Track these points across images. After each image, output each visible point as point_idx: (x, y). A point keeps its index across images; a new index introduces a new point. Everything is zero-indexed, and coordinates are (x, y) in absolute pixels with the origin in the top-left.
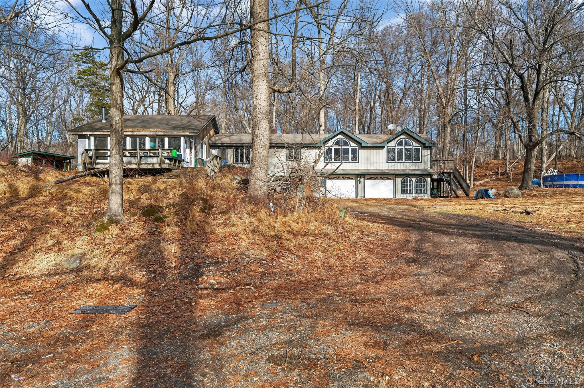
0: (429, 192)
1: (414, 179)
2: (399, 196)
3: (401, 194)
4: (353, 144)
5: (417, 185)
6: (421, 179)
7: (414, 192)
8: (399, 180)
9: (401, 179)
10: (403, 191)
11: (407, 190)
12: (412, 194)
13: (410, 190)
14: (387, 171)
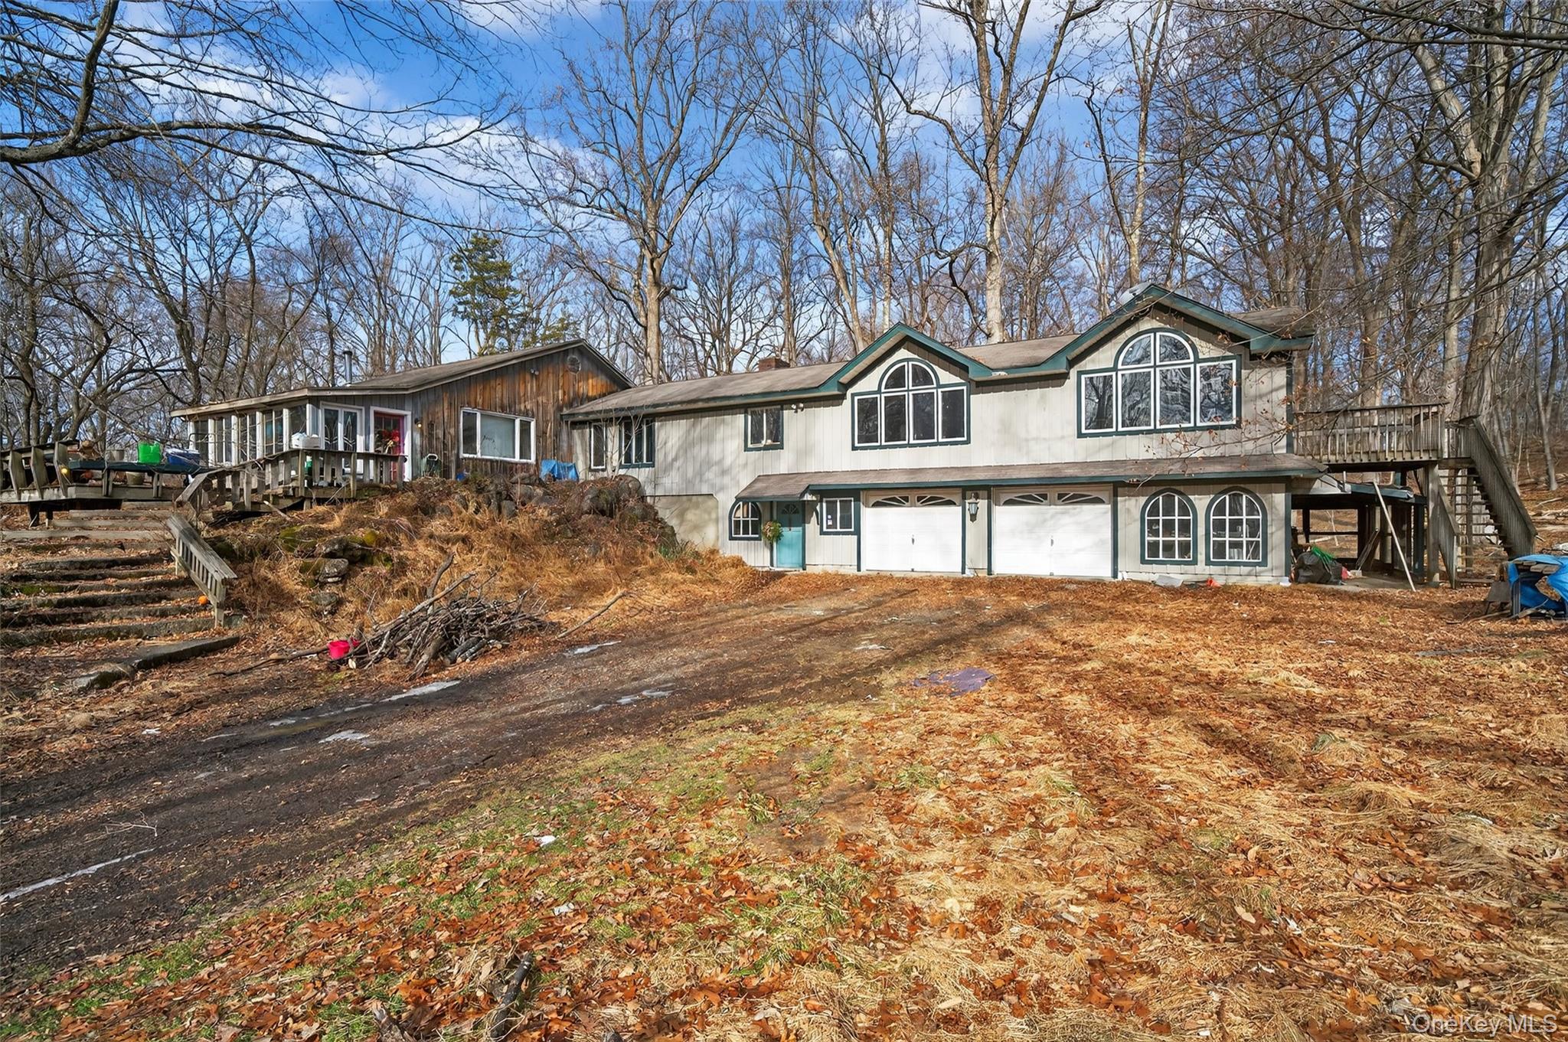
0: (1277, 555)
1: (1201, 502)
2: (1132, 570)
3: (1143, 561)
4: (946, 377)
5: (1220, 526)
6: (1236, 499)
7: (1201, 557)
8: (1132, 506)
9: (1143, 500)
10: (1150, 553)
11: (1169, 547)
12: (1195, 562)
13: (1185, 548)
14: (1070, 472)
